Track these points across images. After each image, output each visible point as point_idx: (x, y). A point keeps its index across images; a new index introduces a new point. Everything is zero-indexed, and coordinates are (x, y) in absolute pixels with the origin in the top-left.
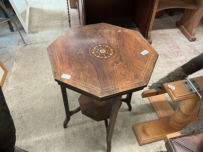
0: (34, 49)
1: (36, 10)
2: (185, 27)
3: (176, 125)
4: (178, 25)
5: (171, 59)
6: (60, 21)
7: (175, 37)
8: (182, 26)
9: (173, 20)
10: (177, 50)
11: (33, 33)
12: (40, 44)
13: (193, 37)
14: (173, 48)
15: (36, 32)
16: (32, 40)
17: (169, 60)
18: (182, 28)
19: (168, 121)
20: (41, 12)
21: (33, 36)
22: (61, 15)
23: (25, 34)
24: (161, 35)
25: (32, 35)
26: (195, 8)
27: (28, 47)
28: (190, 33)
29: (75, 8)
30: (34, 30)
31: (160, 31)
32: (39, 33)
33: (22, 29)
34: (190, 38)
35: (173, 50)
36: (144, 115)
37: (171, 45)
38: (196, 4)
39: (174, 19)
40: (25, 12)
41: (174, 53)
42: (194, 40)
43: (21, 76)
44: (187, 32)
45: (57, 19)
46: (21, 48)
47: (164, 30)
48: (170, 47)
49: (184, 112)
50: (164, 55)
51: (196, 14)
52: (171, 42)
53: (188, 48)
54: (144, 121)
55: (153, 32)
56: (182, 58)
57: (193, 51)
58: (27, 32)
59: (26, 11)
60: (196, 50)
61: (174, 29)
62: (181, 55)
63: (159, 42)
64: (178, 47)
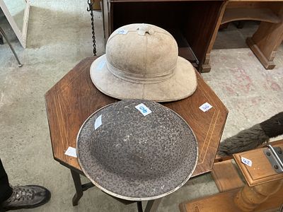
0: (33, 73)
1: (39, 11)
2: (259, 47)
3: (246, 205)
4: (249, 43)
5: (238, 95)
6: (75, 30)
7: (243, 61)
8: (255, 46)
9: (241, 35)
10: (247, 82)
11: (34, 47)
12: (44, 65)
13: (271, 63)
14: (241, 79)
15: (38, 46)
16: (31, 57)
17: (236, 97)
18: (255, 48)
19: (234, 197)
20: (47, 13)
21: (32, 53)
22: (78, 19)
23: (21, 49)
24: (225, 57)
25: (31, 51)
26: (277, 22)
27: (24, 69)
28: (267, 57)
29: (99, 10)
30: (34, 42)
31: (222, 52)
32: (42, 48)
33: (16, 40)
34: (266, 64)
35: (240, 81)
36: (197, 185)
37: (239, 74)
38: (277, 15)
39: (243, 34)
40: (22, 14)
41: (242, 86)
42: (272, 67)
43: (11, 116)
44: (262, 54)
45: (71, 27)
46: (14, 70)
47: (229, 50)
48: (236, 77)
49: (260, 190)
50: (228, 89)
51: (277, 30)
52: (239, 69)
53: (263, 79)
54: (197, 195)
55: (213, 53)
56: (254, 96)
57: (270, 84)
58: (24, 45)
59: (23, 11)
60: (275, 83)
61: (243, 49)
62: (252, 90)
63: (221, 69)
64: (248, 77)
